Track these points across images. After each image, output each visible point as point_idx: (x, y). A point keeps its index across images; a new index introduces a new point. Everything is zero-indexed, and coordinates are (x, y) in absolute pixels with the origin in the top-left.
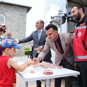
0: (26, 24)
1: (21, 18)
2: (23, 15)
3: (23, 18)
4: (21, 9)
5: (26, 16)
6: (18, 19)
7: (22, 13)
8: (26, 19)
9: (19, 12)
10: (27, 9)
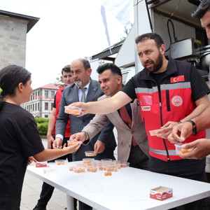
0: (25, 59)
1: (13, 46)
2: (18, 39)
3: (17, 46)
4: (11, 23)
5: (25, 40)
6: (4, 48)
7: (15, 33)
8: (25, 48)
9: (6, 29)
10: (27, 22)
